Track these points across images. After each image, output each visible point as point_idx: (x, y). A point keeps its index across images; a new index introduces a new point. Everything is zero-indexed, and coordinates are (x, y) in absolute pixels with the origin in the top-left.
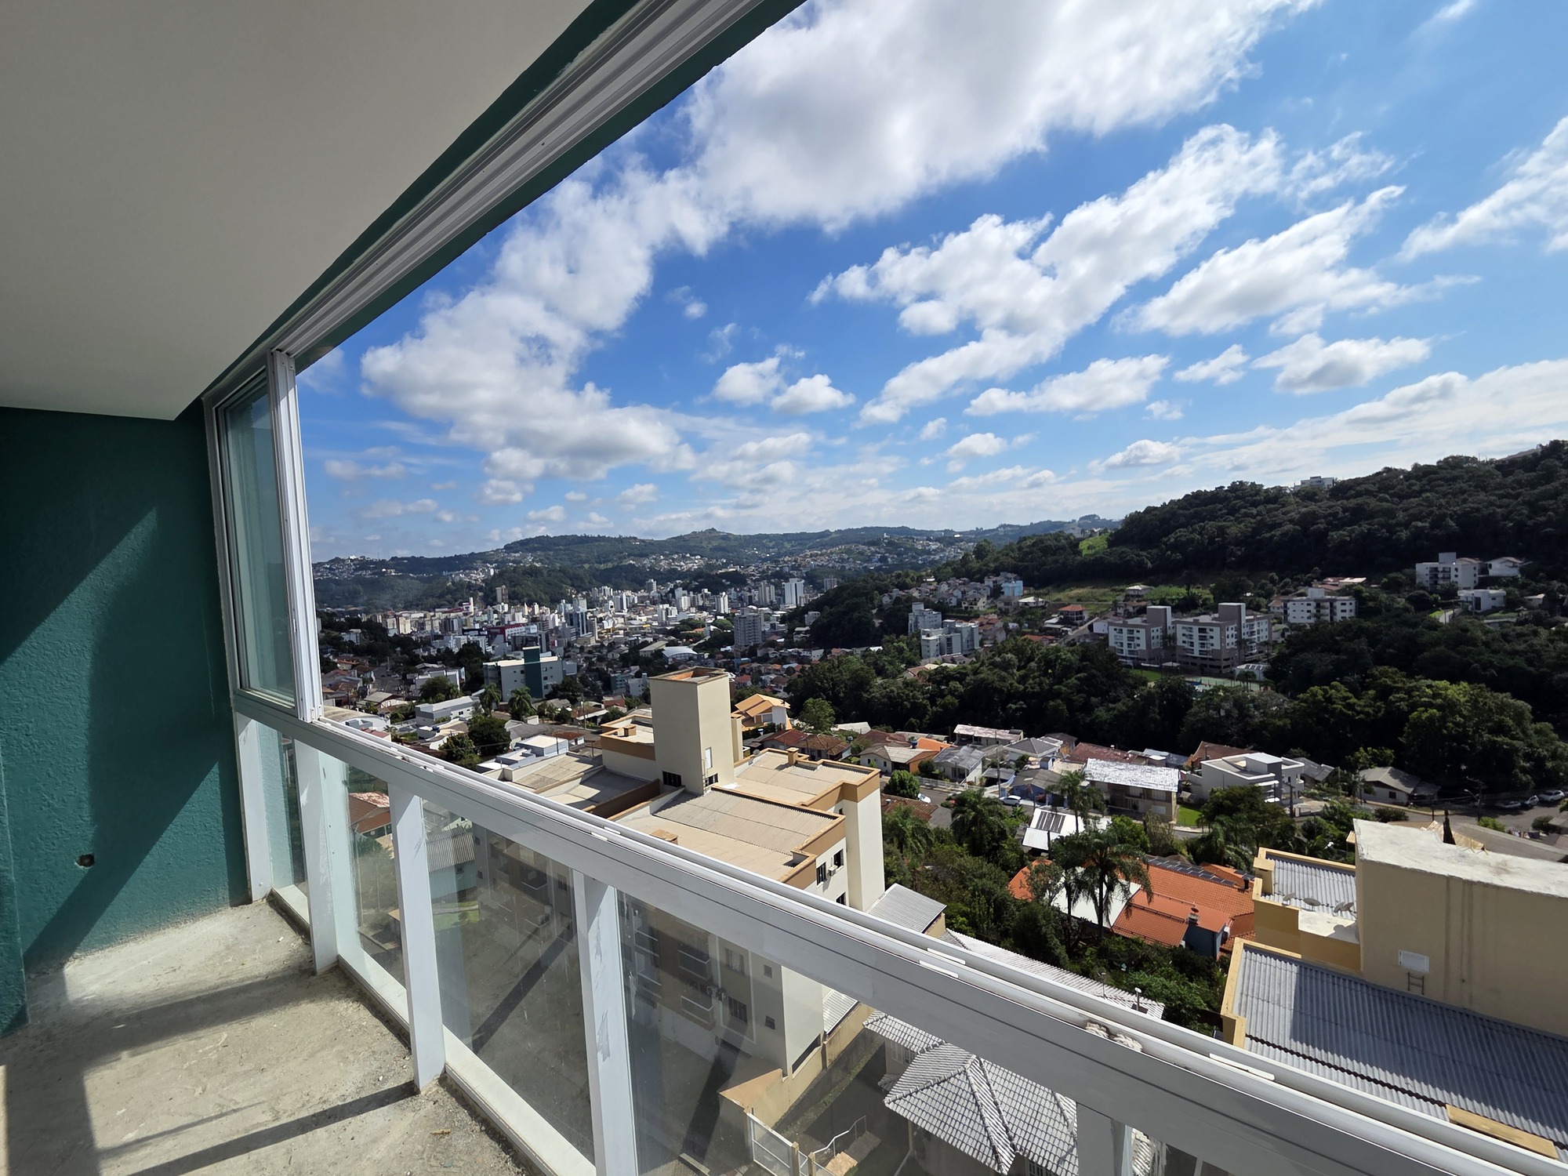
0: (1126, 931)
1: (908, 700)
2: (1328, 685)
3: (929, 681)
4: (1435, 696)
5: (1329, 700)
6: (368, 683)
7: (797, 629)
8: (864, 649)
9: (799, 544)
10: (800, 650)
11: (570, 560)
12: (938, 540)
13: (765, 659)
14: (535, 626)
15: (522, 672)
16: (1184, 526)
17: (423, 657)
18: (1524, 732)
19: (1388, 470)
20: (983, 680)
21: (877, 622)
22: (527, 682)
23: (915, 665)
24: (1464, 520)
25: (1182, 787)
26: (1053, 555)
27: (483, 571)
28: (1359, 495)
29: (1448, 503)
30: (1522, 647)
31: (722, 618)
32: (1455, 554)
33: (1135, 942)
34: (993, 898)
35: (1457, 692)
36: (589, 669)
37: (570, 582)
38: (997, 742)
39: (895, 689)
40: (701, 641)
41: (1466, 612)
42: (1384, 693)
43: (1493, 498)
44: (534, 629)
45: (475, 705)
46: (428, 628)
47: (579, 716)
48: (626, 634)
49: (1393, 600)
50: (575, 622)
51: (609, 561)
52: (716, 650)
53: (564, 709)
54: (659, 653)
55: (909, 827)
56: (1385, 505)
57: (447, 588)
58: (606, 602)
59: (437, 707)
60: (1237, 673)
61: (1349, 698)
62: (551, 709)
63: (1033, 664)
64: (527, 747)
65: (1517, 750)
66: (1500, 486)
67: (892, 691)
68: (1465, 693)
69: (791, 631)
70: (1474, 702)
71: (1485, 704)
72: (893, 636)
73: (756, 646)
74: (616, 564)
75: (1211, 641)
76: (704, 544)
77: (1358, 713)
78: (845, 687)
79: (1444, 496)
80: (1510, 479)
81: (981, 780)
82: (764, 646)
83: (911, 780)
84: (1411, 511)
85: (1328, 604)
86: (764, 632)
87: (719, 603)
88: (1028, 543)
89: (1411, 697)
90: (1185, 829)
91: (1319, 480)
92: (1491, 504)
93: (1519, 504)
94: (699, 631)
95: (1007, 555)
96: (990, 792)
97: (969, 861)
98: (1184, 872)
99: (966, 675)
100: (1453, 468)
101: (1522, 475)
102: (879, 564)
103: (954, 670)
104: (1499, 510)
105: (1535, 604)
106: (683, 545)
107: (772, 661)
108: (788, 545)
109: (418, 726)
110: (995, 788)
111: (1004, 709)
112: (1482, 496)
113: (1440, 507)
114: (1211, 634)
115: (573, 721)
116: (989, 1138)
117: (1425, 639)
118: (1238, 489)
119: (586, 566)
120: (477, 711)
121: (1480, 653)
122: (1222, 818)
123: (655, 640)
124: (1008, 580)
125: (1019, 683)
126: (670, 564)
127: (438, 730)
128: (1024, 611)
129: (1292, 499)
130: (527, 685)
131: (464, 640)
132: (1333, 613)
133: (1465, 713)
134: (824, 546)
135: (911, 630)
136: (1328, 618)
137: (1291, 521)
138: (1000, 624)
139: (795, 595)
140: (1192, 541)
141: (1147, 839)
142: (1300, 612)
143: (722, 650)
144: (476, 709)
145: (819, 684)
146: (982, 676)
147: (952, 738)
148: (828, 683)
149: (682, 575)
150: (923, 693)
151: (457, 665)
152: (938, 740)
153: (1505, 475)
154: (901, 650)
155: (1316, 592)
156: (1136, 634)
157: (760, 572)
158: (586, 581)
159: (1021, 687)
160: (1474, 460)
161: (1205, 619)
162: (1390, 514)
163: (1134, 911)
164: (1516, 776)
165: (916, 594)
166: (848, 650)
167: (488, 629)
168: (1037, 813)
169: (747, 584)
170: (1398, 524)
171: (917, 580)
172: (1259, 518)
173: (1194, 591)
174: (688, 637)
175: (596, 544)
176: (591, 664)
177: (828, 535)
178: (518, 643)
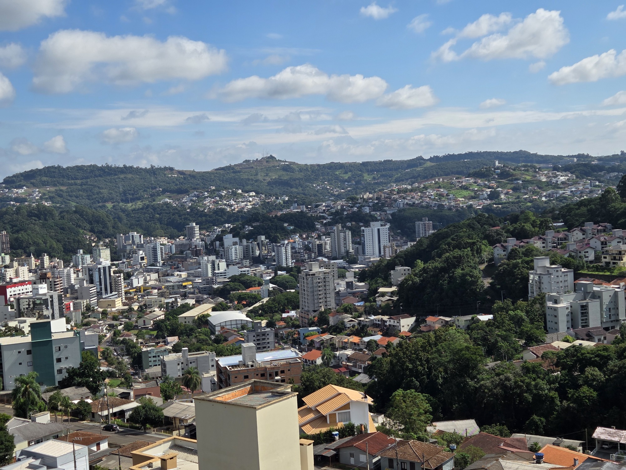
1: (529, 390)
3: (557, 365)
7: (381, 290)
8: (469, 317)
9: (382, 176)
10: (385, 318)
11: (89, 197)
12: (567, 169)
13: (338, 329)
14: (45, 285)
15: (29, 352)
21: (487, 282)
22: (35, 365)
23: (539, 341)
31: (283, 273)
36: (114, 342)
37: (88, 226)
39: (511, 376)
40: (257, 305)
44: (43, 289)
47: (102, 410)
48: (162, 295)
50: (96, 278)
51: (139, 199)
52: (277, 316)
53: (82, 403)
54: (203, 320)
58: (135, 252)
64: (35, 456)
67: (507, 379)
69: (373, 292)
72: (509, 302)
73: (328, 311)
74: (147, 202)
76: (260, 177)
78: (446, 371)
82: (338, 312)
86: (338, 293)
87: (279, 254)
94: (254, 290)
99: (608, 358)
102: (489, 202)
103: (592, 352)
106: (233, 178)
107: (348, 331)
108: (367, 177)
115: (93, 417)
119: (109, 205)
123: (199, 302)
126: (216, 203)
130: (35, 370)
134: (415, 178)
135: (533, 293)
139: (378, 243)
143: (284, 315)
145: (410, 366)
147: (590, 444)
148: (422, 365)
149: (232, 217)
150: (550, 382)
152: (570, 448)
154: (518, 321)
157: (332, 214)
158: (109, 225)
165: (538, 244)
166: (448, 319)
169: (315, 229)
171: (540, 226)
174: (240, 299)
175: (122, 176)
176: (116, 334)
177: (421, 164)
178: (24, 305)
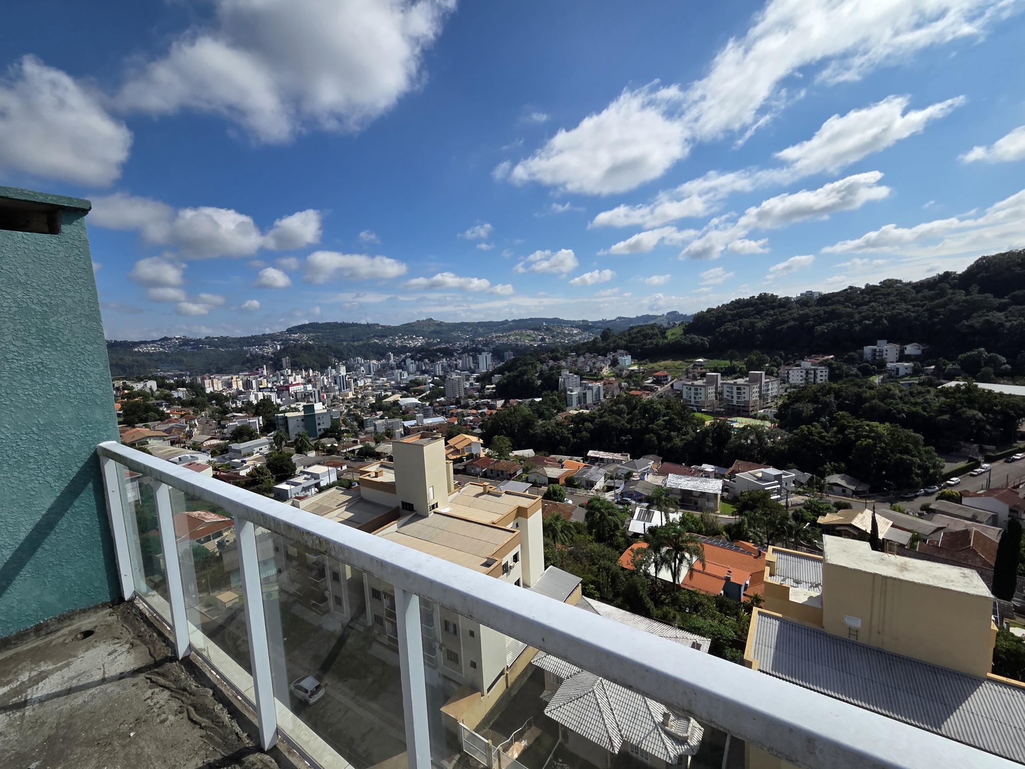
0: (689, 586)
1: (558, 434)
2: (811, 424)
3: (572, 422)
4: (871, 431)
5: (811, 433)
6: (193, 427)
7: (487, 386)
8: (530, 400)
9: (488, 329)
10: (489, 400)
11: (333, 339)
12: (577, 327)
13: (466, 406)
14: (310, 385)
15: (303, 420)
16: (730, 321)
17: (232, 408)
18: (919, 452)
19: (851, 288)
20: (605, 422)
21: (539, 382)
22: (306, 427)
23: (563, 411)
24: (893, 319)
25: (724, 490)
26: (650, 339)
27: (272, 347)
28: (833, 303)
29: (884, 309)
30: (920, 400)
31: (437, 378)
32: (886, 341)
33: (694, 592)
34: (611, 572)
35: (882, 428)
36: (348, 414)
37: (333, 354)
38: (614, 461)
39: (550, 427)
40: (424, 395)
41: (890, 377)
42: (842, 429)
43: (909, 307)
44: (310, 387)
45: (271, 444)
46: (234, 387)
47: (343, 449)
48: (373, 390)
49: (850, 369)
50: (338, 382)
51: (360, 340)
52: (434, 400)
53: (332, 446)
54: (396, 403)
55: (560, 526)
56: (848, 310)
57: (247, 358)
58: (359, 368)
59: (242, 446)
60: (758, 415)
61: (822, 432)
62: (324, 446)
63: (636, 411)
64: (308, 473)
65: (914, 463)
66: (914, 300)
67: (549, 429)
68: (888, 429)
69: (483, 388)
70: (891, 434)
71: (899, 436)
72: (549, 392)
73: (460, 397)
74: (365, 342)
75: (744, 395)
76: (425, 329)
77: (827, 441)
78: (519, 426)
79: (882, 305)
80: (921, 294)
81: (603, 487)
82: (465, 398)
83: (560, 490)
84: (863, 314)
85: (813, 372)
86: (465, 389)
87: (435, 369)
88: (635, 331)
89: (857, 431)
90: (725, 516)
91: (810, 293)
92: (908, 310)
93: (924, 311)
94: (422, 387)
95: (621, 338)
96: (609, 496)
97: (596, 547)
98: (723, 547)
99: (595, 418)
100: (889, 287)
101: (926, 292)
102: (540, 343)
103: (588, 415)
104: (912, 314)
105: (929, 372)
106: (410, 329)
107: (470, 408)
108: (481, 330)
109: (231, 459)
110: (612, 493)
111: (618, 440)
112: (904, 306)
113: (880, 312)
114: (744, 391)
115: (338, 453)
116: (607, 732)
117: (868, 395)
118: (763, 298)
119: (345, 343)
120: (272, 448)
121: (897, 404)
122: (747, 512)
123: (393, 394)
124: (622, 355)
125: (628, 423)
126: (402, 342)
127: (244, 462)
128: (632, 374)
129: (795, 305)
130: (306, 429)
131: (260, 396)
132: (815, 377)
133: (887, 441)
134: (504, 330)
135: (561, 388)
136: (812, 380)
137: (794, 319)
138: (616, 384)
139: (486, 362)
140: (734, 331)
141: (703, 526)
142: (796, 376)
143: (438, 400)
144: (271, 446)
145: (502, 424)
146: (605, 419)
147: (586, 459)
148: (507, 423)
149: (410, 350)
150: (568, 430)
151: (256, 414)
152: (577, 461)
153: (917, 292)
154: (554, 401)
155: (807, 364)
156: (699, 391)
157: (462, 348)
158: (345, 354)
159: (629, 426)
160: (900, 282)
161: (740, 381)
162: (851, 315)
163: (695, 573)
164: (913, 479)
165: (564, 364)
166: (520, 401)
167: (277, 387)
168: (638, 510)
169: (454, 356)
170: (856, 322)
171: (565, 355)
172: (775, 317)
173: (735, 363)
174: (415, 392)
175: (351, 328)
176: (350, 410)
177: (507, 323)
178: (299, 396)
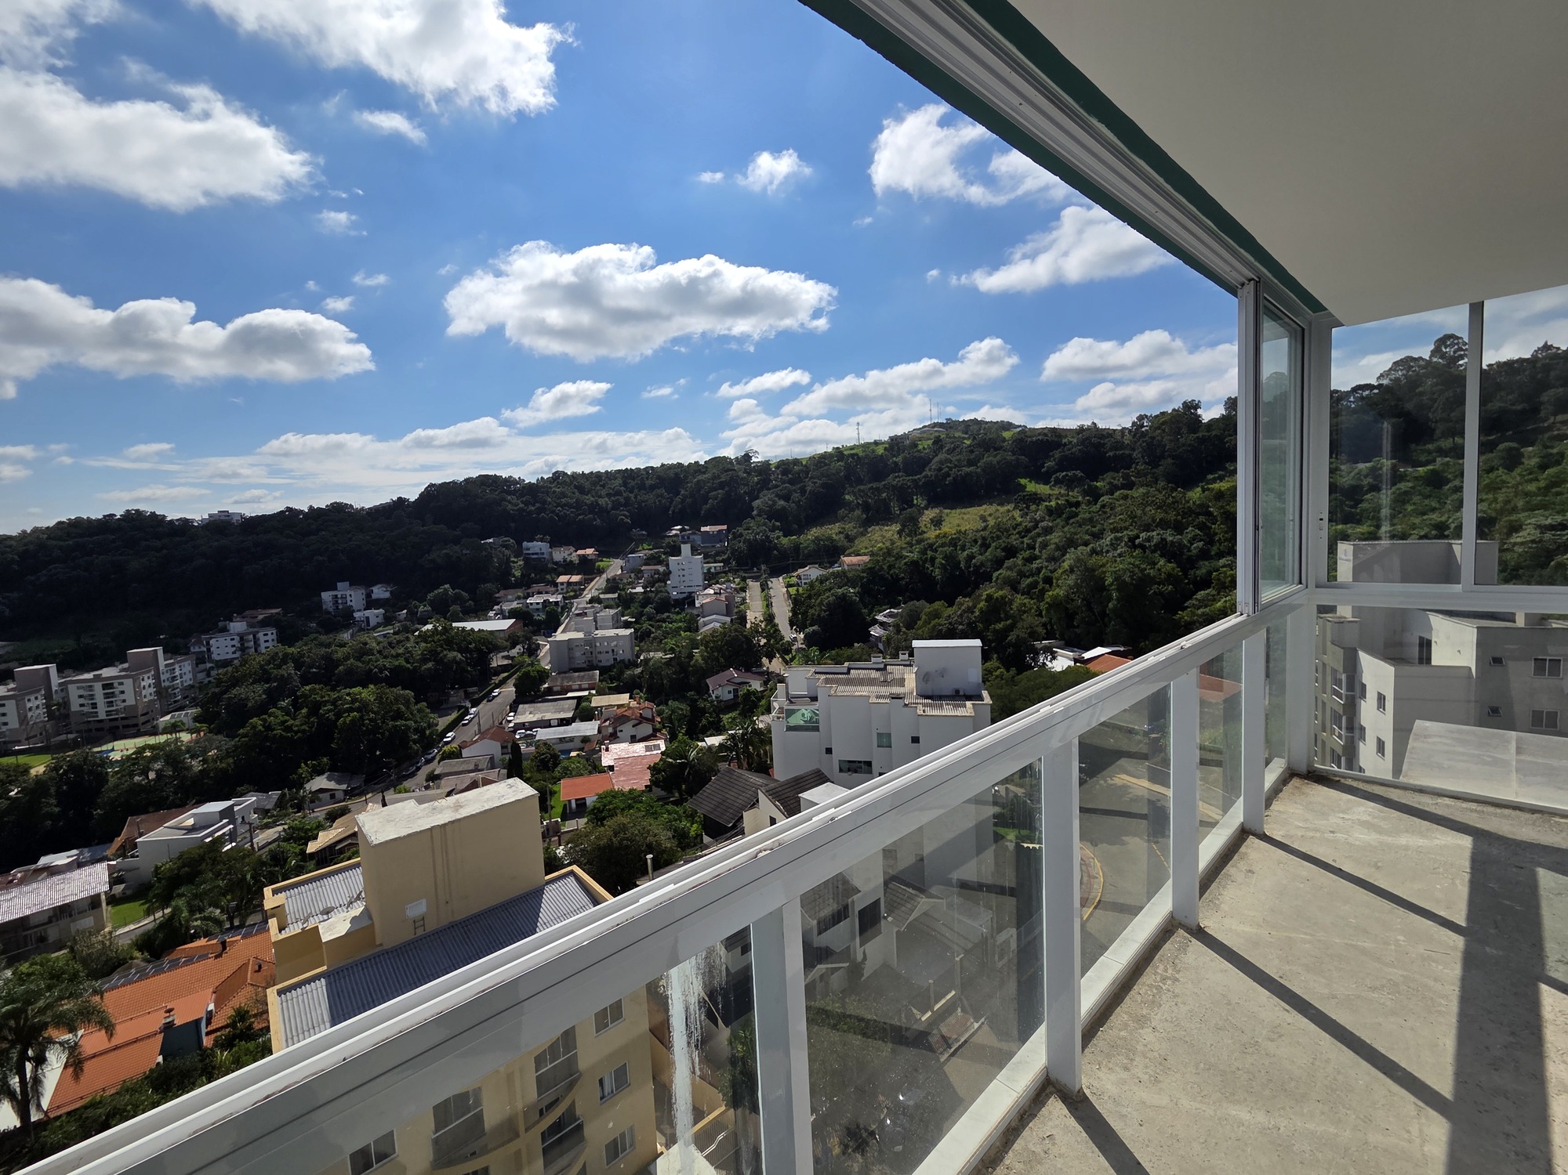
2: (266, 714)
4: (354, 701)
5: (269, 728)
18: (412, 713)
24: (351, 554)
25: (113, 882)
28: (266, 529)
29: (338, 541)
30: (400, 651)
32: (348, 584)
35: (367, 694)
41: (362, 629)
42: (315, 708)
43: (368, 538)
56: (291, 541)
60: (161, 727)
61: (286, 721)
68: (373, 693)
71: (387, 699)
77: (296, 733)
79: (335, 535)
80: (376, 523)
84: (313, 547)
90: (128, 928)
91: (226, 515)
92: (367, 542)
93: (385, 543)
98: (143, 976)
100: (338, 512)
101: (383, 521)
104: (373, 548)
105: (402, 618)
112: (361, 536)
113: (333, 544)
114: (121, 688)
117: (337, 656)
118: (134, 518)
122: (180, 892)
129: (202, 533)
132: (256, 645)
133: (375, 709)
136: (252, 650)
137: (203, 555)
140: (75, 579)
141: (81, 966)
142: (224, 648)
153: (374, 520)
155: (238, 626)
160: (351, 506)
161: (107, 672)
162: (295, 549)
163: (83, 1066)
164: (411, 747)
170: (303, 559)
172: (165, 551)
173: (86, 640)
